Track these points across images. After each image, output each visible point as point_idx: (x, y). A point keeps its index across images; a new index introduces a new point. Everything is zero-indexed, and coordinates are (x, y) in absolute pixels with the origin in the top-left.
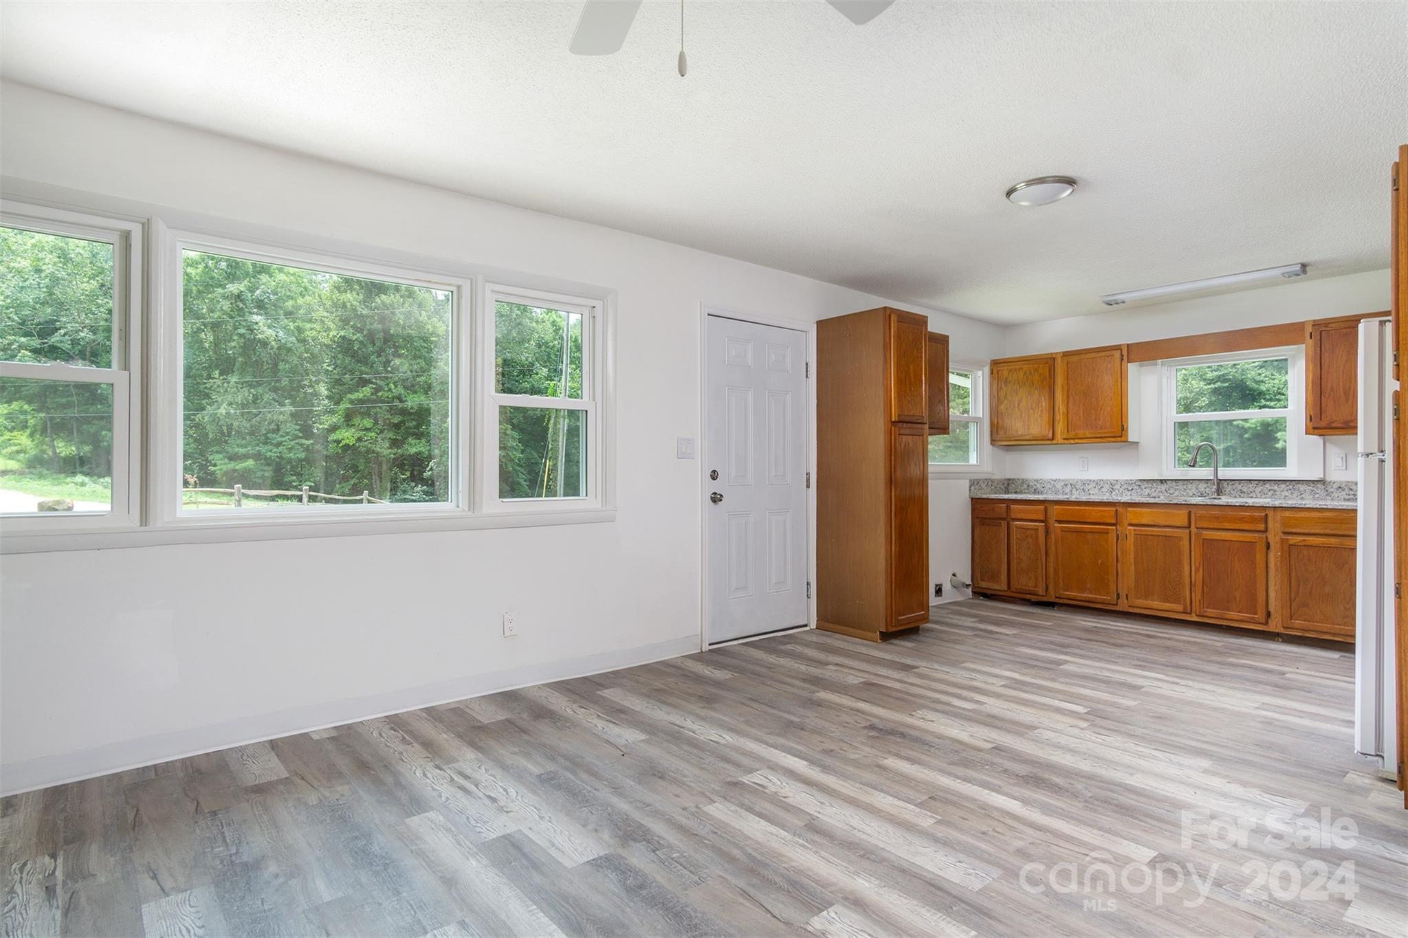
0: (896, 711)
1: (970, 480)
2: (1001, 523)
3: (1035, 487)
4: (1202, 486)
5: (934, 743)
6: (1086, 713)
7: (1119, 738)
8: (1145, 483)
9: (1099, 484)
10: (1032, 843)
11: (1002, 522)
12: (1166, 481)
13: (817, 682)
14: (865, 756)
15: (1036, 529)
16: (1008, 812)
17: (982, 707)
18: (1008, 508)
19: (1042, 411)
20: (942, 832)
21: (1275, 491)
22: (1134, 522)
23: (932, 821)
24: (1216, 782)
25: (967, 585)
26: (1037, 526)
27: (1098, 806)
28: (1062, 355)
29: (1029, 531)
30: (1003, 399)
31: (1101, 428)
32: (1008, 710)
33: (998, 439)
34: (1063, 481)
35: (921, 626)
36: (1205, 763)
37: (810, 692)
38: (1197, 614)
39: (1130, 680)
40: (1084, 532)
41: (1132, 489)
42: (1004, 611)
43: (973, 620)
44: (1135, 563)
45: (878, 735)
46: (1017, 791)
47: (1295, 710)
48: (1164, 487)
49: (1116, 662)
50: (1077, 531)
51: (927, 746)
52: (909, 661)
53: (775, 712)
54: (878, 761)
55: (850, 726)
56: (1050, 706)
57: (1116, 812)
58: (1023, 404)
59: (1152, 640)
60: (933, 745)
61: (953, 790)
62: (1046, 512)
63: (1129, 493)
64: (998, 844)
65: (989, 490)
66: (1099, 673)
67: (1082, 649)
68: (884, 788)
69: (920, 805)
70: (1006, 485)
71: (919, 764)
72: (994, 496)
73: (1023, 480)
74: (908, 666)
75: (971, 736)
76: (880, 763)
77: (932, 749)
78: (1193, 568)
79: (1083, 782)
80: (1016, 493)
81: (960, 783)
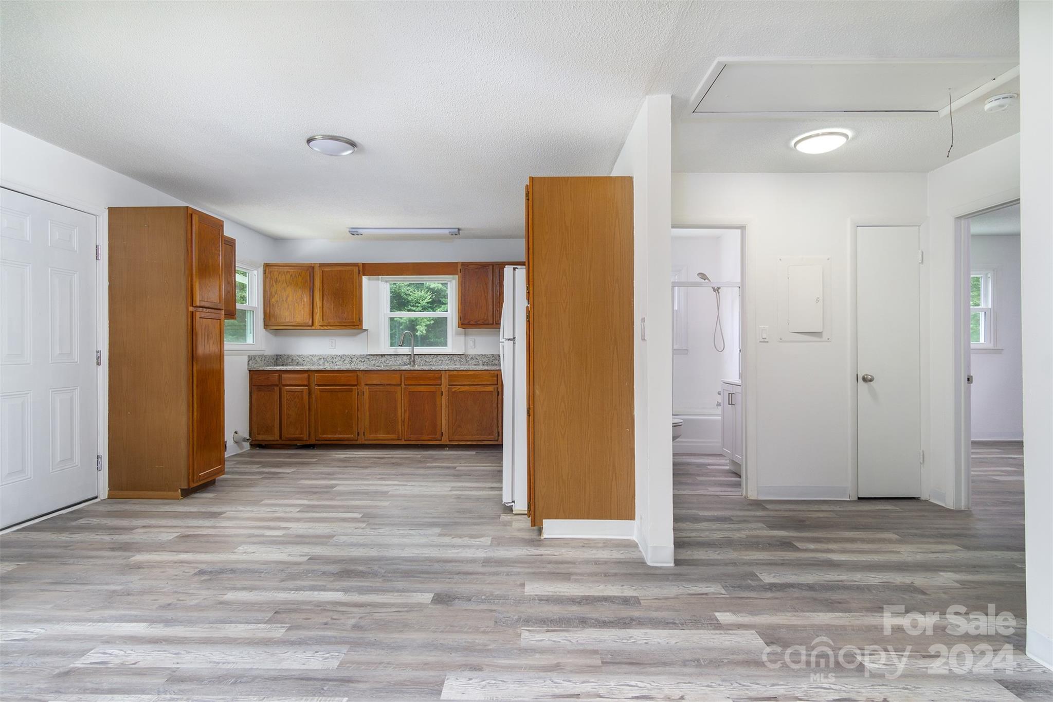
0: (219, 553)
1: (249, 356)
2: (274, 389)
3: (297, 361)
4: (405, 358)
5: (261, 569)
6: (362, 517)
7: (387, 528)
8: (372, 357)
9: (343, 357)
10: (361, 618)
11: (276, 388)
12: (384, 355)
13: (126, 547)
14: (205, 599)
15: (301, 392)
16: (337, 602)
17: (289, 531)
18: (280, 377)
19: (304, 305)
20: (295, 635)
21: (442, 361)
22: (369, 382)
23: (283, 630)
24: (447, 540)
25: (247, 440)
26: (303, 389)
27: (391, 577)
28: (318, 265)
29: (296, 393)
30: (274, 294)
31: (346, 319)
32: (309, 528)
33: (270, 324)
34: (318, 356)
35: (217, 479)
36: (437, 530)
37: (125, 558)
38: (406, 439)
39: (380, 488)
40: (336, 392)
41: (364, 361)
42: (278, 455)
43: (258, 466)
44: (369, 411)
45: (209, 578)
46: (338, 584)
47: (467, 487)
48: (383, 359)
49: (368, 479)
50: (332, 391)
51: (257, 573)
52: (215, 509)
53: (90, 587)
54: (218, 599)
55: (179, 578)
56: (337, 518)
57: (404, 577)
58: (290, 299)
59: (383, 460)
60: (262, 571)
61: (291, 601)
62: (309, 379)
63: (362, 364)
64: (338, 627)
65: (263, 363)
66: (360, 488)
67: (343, 474)
68: (233, 619)
69: (269, 622)
70: (275, 360)
71: (256, 590)
72: (269, 368)
73: (288, 355)
74: (215, 513)
75: (290, 555)
76: (222, 599)
77: (262, 575)
78: (403, 410)
79: (376, 564)
80: (283, 365)
81: (293, 593)
